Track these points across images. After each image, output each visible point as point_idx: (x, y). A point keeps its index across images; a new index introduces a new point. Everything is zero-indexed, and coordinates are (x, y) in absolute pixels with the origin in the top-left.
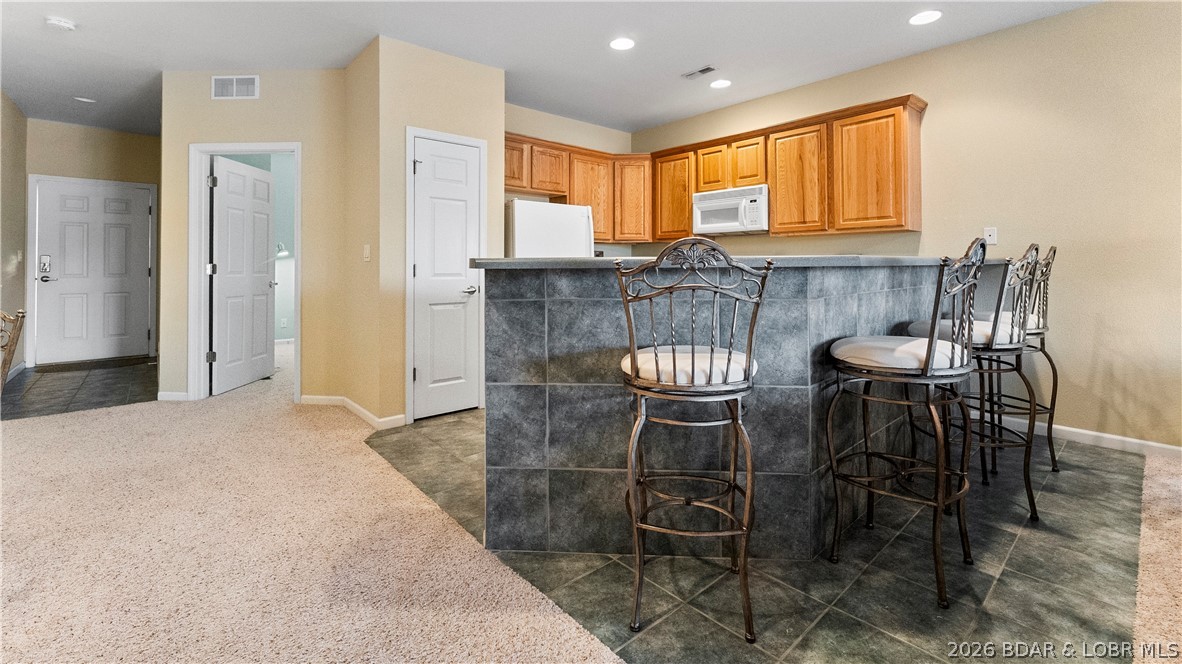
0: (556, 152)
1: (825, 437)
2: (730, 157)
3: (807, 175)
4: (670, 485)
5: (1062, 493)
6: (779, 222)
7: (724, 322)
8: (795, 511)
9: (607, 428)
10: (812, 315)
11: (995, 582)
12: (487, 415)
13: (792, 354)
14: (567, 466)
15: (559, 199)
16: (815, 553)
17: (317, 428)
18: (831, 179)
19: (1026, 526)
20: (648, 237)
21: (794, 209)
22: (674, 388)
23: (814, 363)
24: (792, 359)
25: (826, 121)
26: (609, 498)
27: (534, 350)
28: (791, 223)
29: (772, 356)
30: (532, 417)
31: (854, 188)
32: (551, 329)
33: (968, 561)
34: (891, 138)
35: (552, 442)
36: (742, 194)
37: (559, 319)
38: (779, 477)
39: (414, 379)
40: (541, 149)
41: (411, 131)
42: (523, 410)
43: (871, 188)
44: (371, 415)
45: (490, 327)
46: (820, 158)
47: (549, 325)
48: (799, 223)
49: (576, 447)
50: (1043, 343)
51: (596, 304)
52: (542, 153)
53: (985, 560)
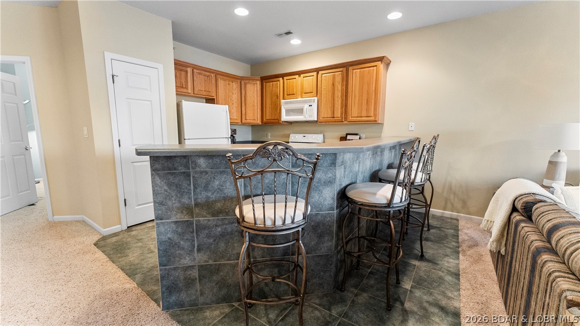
0: (208, 74)
1: (341, 234)
2: (300, 82)
3: (336, 95)
4: (265, 265)
5: (431, 241)
6: (322, 117)
7: (294, 181)
8: (326, 271)
9: (231, 240)
10: (338, 176)
11: (409, 292)
12: (158, 239)
13: (328, 196)
14: (208, 262)
15: (210, 101)
16: (334, 288)
17: (62, 237)
18: (346, 96)
19: (419, 260)
20: (259, 122)
21: (329, 111)
22: (264, 229)
23: (338, 199)
24: (327, 197)
25: (346, 67)
26: (232, 275)
27: (185, 200)
28: (328, 118)
29: (318, 197)
30: (186, 238)
31: (357, 101)
32: (195, 188)
33: (398, 282)
34: (375, 77)
35: (199, 250)
36: (305, 102)
37: (199, 182)
38: (318, 256)
39: (125, 205)
40: (198, 71)
41: (108, 55)
42: (180, 235)
43: (365, 102)
44: (99, 227)
45: (156, 189)
46: (342, 86)
47: (194, 186)
48: (331, 118)
49: (213, 252)
50: (429, 177)
51: (222, 173)
52: (200, 74)
53: (404, 280)
